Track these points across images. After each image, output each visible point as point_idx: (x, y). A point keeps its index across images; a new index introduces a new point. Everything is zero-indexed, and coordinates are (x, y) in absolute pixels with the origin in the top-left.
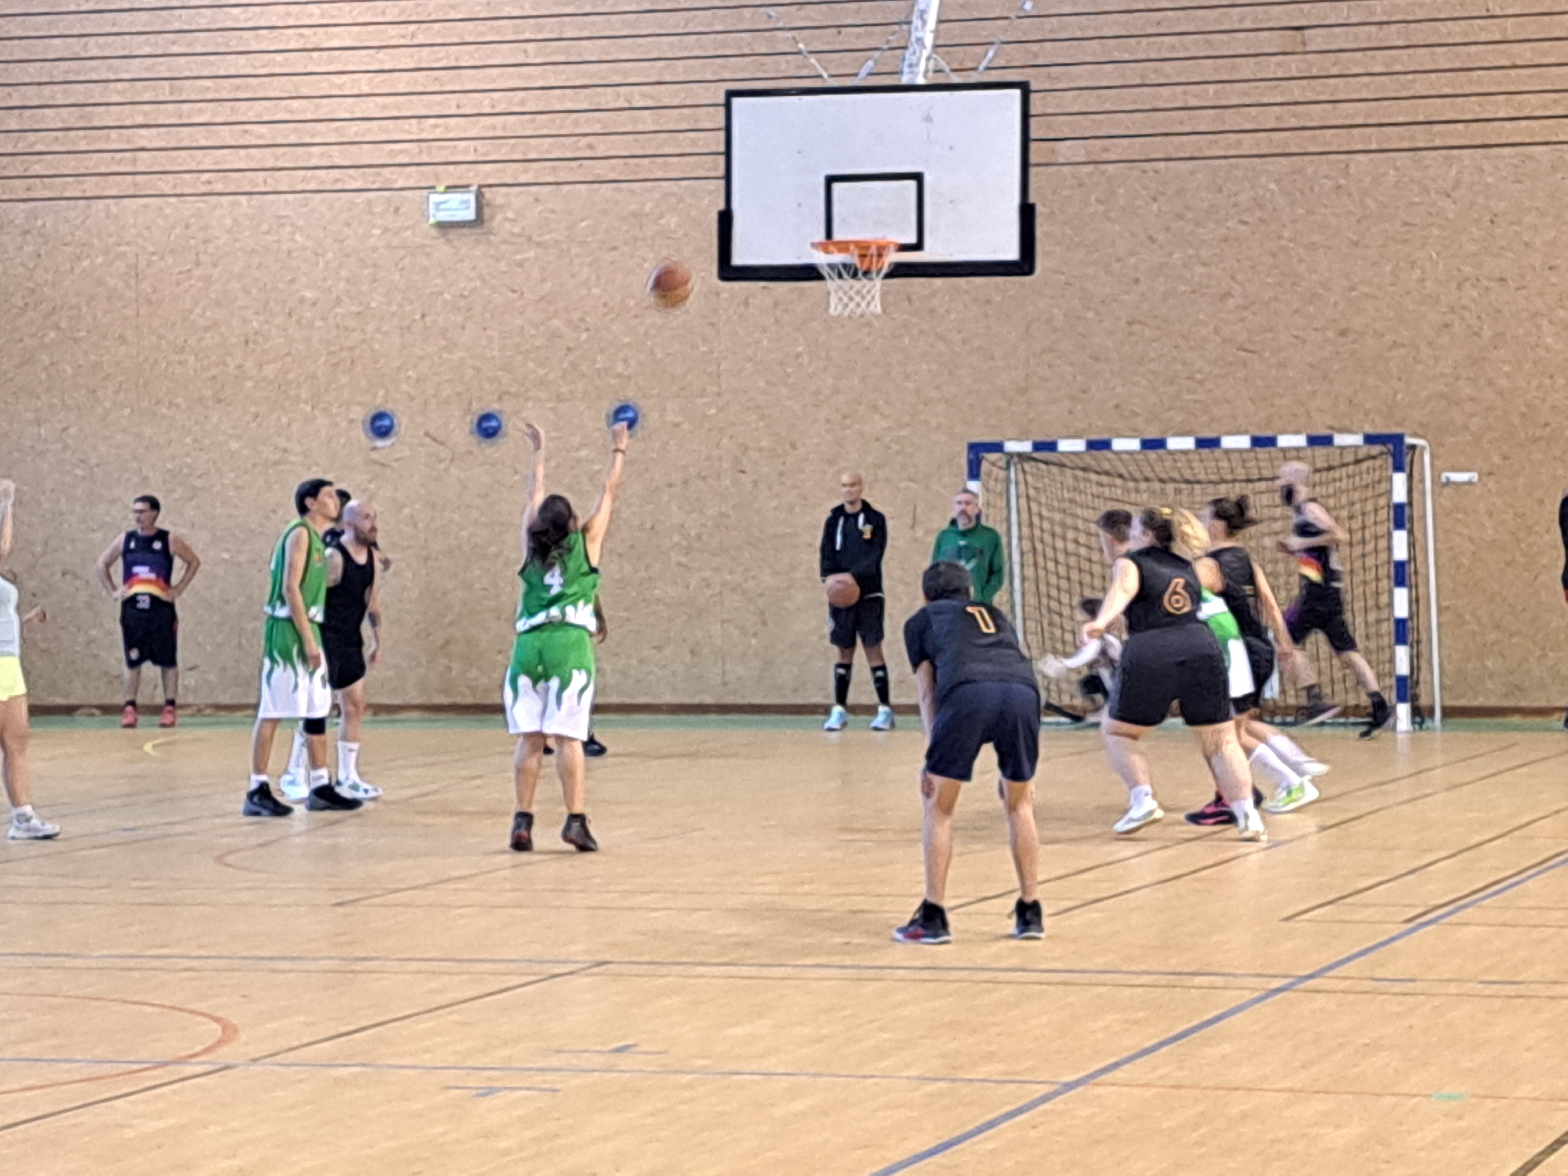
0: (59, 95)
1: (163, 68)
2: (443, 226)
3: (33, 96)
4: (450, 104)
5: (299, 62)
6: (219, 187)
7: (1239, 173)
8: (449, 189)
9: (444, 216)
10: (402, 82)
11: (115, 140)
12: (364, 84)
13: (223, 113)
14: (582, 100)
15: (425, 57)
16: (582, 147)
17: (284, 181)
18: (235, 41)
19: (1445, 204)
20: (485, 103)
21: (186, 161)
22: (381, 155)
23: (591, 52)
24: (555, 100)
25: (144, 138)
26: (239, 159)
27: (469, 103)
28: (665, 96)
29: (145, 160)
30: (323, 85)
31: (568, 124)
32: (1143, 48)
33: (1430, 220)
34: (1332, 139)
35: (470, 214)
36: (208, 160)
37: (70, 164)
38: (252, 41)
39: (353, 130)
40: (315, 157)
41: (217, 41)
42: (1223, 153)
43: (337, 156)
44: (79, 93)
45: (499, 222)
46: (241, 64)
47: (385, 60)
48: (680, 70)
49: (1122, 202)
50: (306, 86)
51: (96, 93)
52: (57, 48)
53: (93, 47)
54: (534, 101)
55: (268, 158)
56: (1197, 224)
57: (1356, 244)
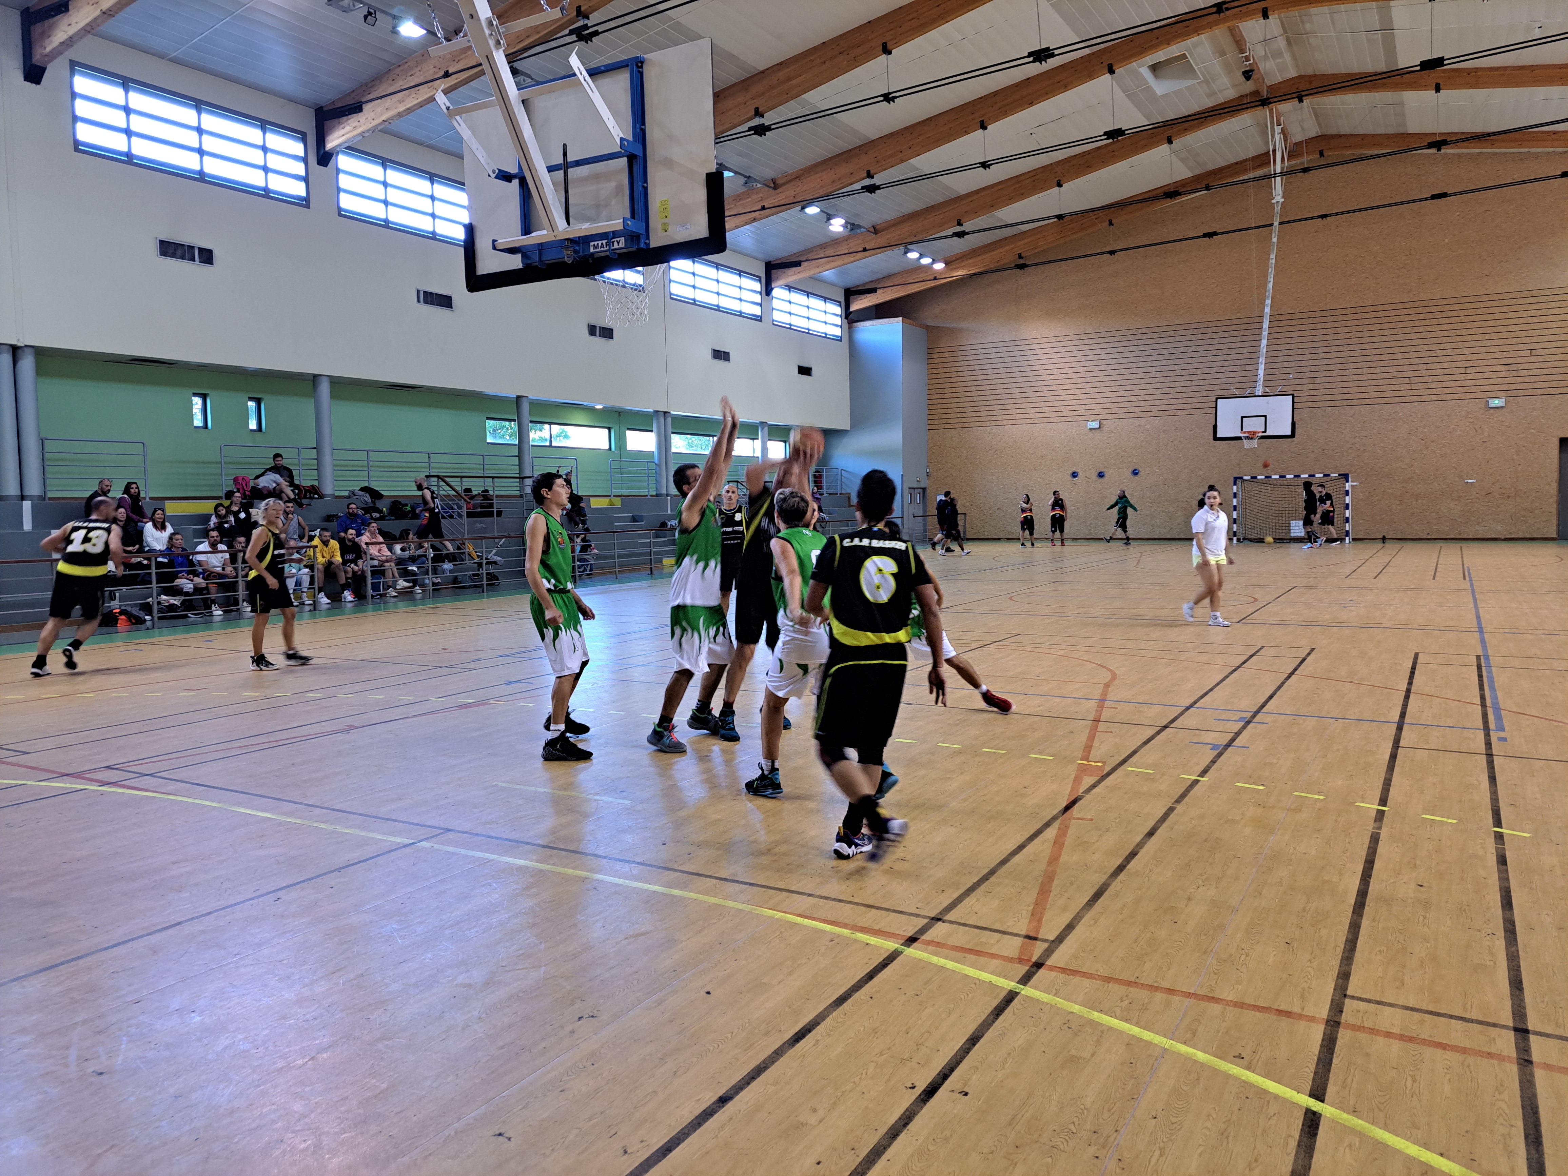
0: (998, 402)
1: (1023, 395)
2: (1090, 429)
3: (992, 403)
4: (1093, 401)
5: (1056, 393)
6: (1036, 422)
8: (1093, 420)
9: (1091, 427)
10: (1081, 397)
11: (1011, 412)
12: (1072, 397)
13: (1037, 405)
14: (1126, 399)
15: (1087, 391)
16: (1126, 410)
17: (1052, 420)
18: (1040, 389)
20: (1102, 401)
21: (1027, 416)
22: (1075, 413)
23: (1128, 388)
24: (1119, 400)
25: (1018, 411)
26: (1041, 415)
27: (1098, 401)
28: (1147, 398)
29: (1018, 416)
30: (1062, 398)
31: (1122, 405)
35: (1098, 426)
36: (1033, 416)
37: (1000, 418)
38: (1044, 389)
39: (1069, 408)
40: (1060, 414)
41: (1036, 389)
43: (1065, 414)
44: (1003, 402)
45: (1105, 429)
46: (1042, 394)
47: (1077, 391)
48: (1150, 392)
50: (1057, 398)
51: (1007, 402)
52: (998, 392)
53: (1006, 391)
54: (1114, 400)
55: (1048, 415)
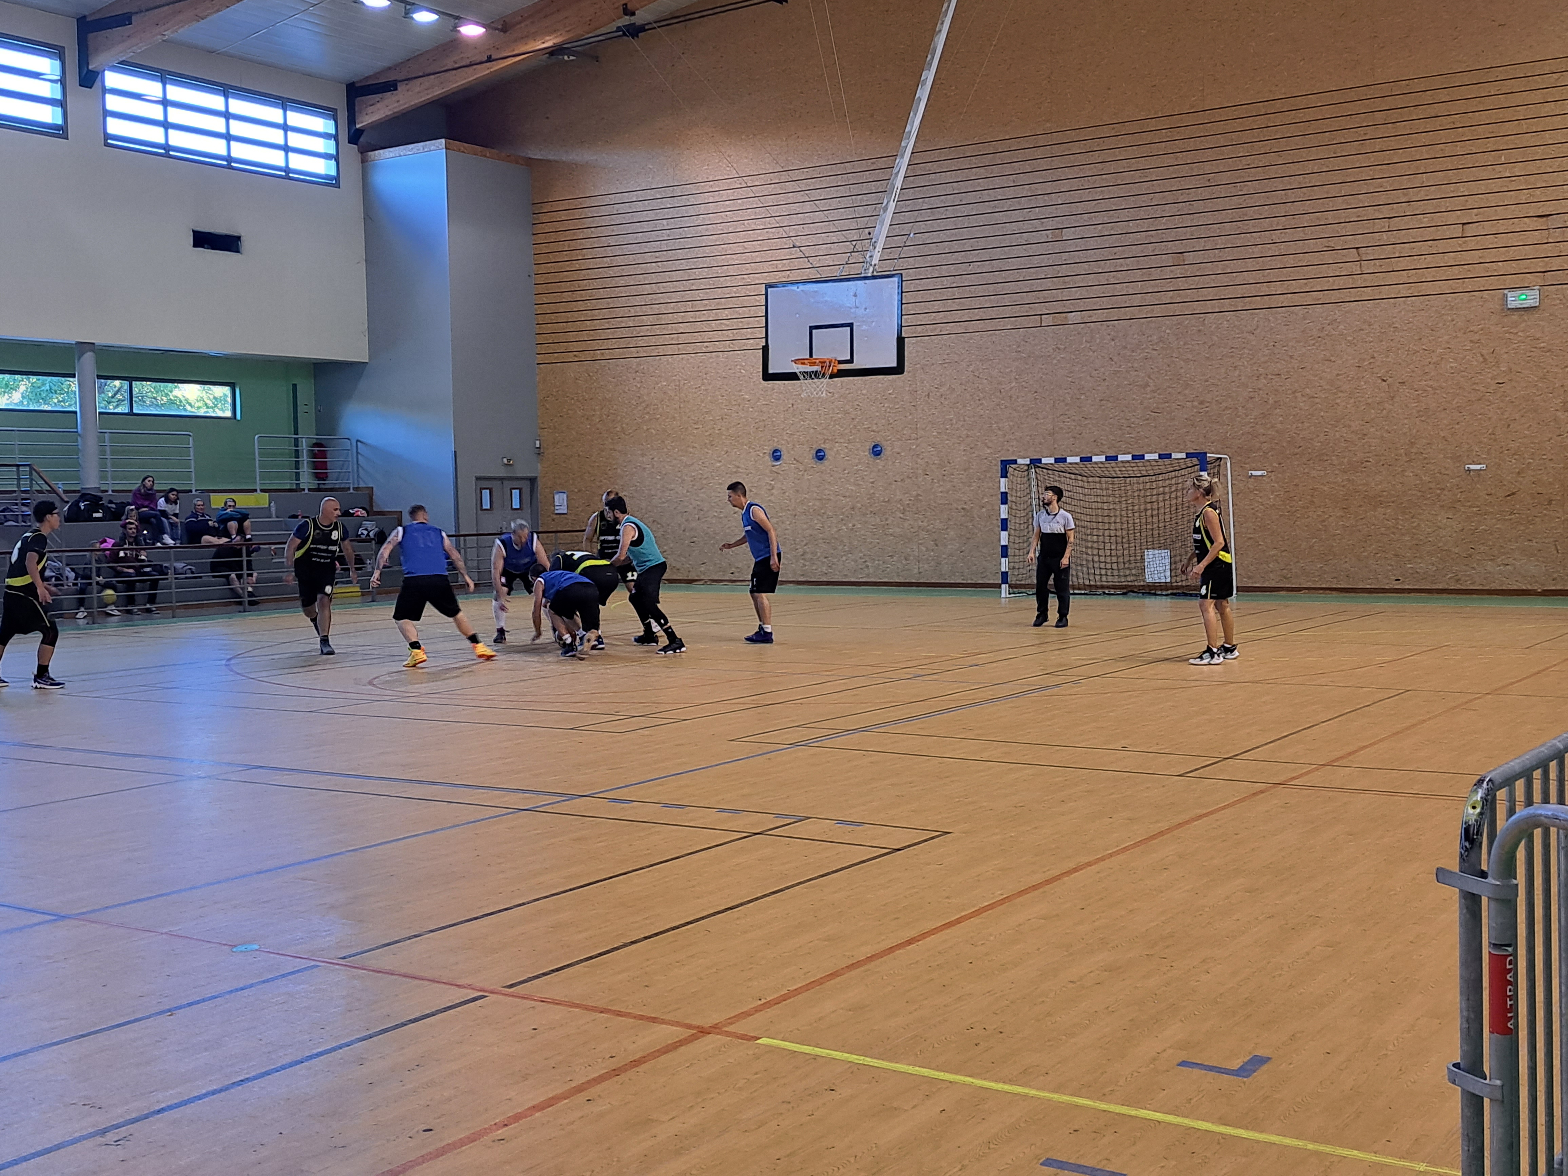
7: (1153, 325)
17: (737, 345)
19: (1252, 337)
29: (682, 338)
32: (1108, 266)
33: (1244, 345)
34: (1198, 307)
42: (1145, 316)
49: (1098, 341)
56: (1133, 351)
57: (1208, 358)
